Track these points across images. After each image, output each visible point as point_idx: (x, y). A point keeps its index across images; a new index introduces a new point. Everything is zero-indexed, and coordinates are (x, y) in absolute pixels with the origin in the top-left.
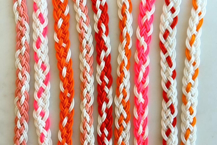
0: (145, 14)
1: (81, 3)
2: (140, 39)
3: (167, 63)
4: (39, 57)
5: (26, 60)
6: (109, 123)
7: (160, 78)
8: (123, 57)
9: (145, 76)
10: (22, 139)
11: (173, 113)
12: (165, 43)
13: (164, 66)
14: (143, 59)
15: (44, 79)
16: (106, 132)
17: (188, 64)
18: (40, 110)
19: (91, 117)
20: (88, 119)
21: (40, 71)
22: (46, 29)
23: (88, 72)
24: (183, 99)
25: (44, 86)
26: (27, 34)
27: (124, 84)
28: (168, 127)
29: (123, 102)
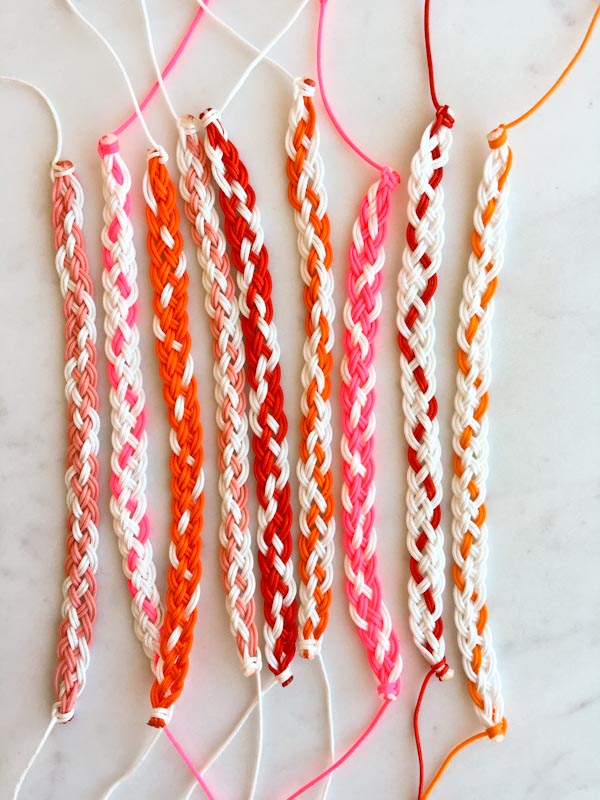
0: (361, 272)
1: (213, 248)
2: (353, 328)
3: (415, 382)
4: (120, 375)
5: (90, 382)
6: (283, 523)
7: (403, 417)
8: (314, 372)
9: (366, 412)
10: (84, 564)
11: (431, 495)
12: (410, 337)
13: (410, 389)
15: (133, 425)
16: (278, 545)
17: (464, 384)
18: (125, 496)
19: (244, 511)
20: (238, 514)
21: (125, 407)
22: (133, 309)
23: (235, 406)
24: (456, 466)
25: (134, 442)
26: (90, 321)
27: (317, 432)
28: (421, 529)
29: (316, 474)
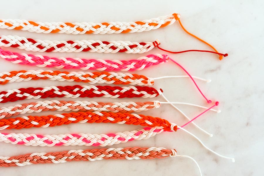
0: (28, 61)
1: (20, 109)
2: (46, 64)
10: (121, 152)
14: (61, 62)
15: (76, 138)
16: (116, 91)
17: (63, 31)
18: (100, 141)
20: (108, 106)
21: (70, 141)
23: (71, 105)
24: (90, 33)
25: (82, 138)
27: (79, 77)
